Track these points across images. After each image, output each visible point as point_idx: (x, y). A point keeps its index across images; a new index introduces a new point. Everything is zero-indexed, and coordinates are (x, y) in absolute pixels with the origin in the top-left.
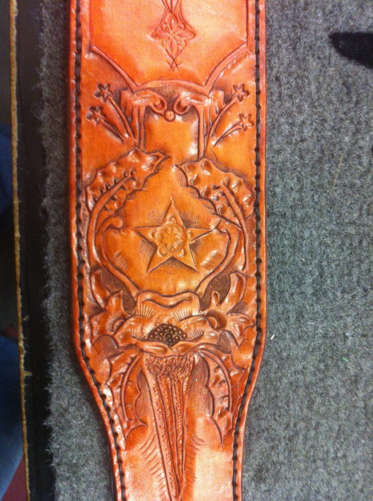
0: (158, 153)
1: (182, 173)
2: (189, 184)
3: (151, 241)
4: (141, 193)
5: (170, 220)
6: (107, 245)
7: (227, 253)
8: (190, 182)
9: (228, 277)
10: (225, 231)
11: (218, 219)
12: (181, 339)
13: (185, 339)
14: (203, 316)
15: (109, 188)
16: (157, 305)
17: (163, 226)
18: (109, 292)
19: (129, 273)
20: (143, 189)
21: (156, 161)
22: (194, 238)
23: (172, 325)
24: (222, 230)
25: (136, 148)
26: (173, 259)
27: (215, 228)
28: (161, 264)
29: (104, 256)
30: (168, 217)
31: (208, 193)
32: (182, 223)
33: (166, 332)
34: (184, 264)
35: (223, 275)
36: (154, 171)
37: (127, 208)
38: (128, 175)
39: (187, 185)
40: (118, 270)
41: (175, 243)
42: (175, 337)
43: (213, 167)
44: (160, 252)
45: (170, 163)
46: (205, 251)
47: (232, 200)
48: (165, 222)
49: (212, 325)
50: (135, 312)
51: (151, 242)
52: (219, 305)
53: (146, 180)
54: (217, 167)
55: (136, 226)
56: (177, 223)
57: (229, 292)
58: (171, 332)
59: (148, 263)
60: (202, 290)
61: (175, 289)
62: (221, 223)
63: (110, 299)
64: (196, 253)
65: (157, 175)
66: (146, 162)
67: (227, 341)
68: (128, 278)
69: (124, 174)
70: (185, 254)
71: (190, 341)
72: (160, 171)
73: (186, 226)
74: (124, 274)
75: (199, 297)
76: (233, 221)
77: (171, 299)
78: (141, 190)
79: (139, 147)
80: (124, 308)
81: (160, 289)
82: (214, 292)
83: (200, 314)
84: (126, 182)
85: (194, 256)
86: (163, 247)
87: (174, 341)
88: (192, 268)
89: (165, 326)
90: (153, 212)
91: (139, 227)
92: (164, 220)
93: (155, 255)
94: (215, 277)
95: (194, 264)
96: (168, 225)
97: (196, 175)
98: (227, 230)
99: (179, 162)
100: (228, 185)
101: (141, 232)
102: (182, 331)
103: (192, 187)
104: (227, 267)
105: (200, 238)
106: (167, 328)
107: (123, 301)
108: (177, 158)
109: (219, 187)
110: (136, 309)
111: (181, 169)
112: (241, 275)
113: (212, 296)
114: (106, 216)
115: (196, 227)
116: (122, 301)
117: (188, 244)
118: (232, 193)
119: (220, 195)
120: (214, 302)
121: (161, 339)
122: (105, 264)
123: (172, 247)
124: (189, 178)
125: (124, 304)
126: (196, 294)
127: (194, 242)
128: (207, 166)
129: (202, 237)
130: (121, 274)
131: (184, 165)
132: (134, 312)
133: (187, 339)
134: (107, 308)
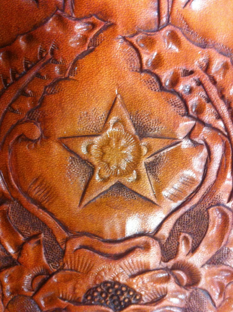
0: (94, 19)
1: (133, 49)
2: (145, 67)
3: (86, 158)
4: (69, 84)
5: (115, 125)
6: (17, 166)
7: (205, 176)
8: (146, 65)
9: (206, 213)
10: (202, 142)
11: (191, 123)
12: (133, 301)
13: (138, 302)
14: (166, 269)
15: (17, 76)
16: (96, 255)
17: (104, 135)
18: (23, 235)
19: (52, 209)
20: (71, 77)
21: (90, 31)
22: (153, 153)
23: (119, 283)
24: (196, 140)
25: (59, 11)
26: (120, 186)
27: (185, 138)
28: (101, 194)
29: (14, 183)
30: (112, 121)
31: (175, 81)
32: (133, 130)
33: (110, 293)
34: (136, 193)
35: (197, 209)
36: (89, 47)
37: (46, 108)
38: (47, 54)
39: (141, 70)
40: (36, 204)
41: (123, 161)
42: (125, 299)
43: (183, 38)
44: (99, 175)
45: (114, 34)
46: (170, 173)
47: (214, 92)
48: (107, 128)
49: (179, 281)
50: (64, 265)
51: (85, 160)
52: (191, 254)
53: (75, 63)
54: (188, 39)
55: (60, 136)
56: (126, 130)
57: (207, 234)
58: (119, 293)
59: (81, 192)
60: (165, 232)
61: (123, 231)
62: (196, 128)
63: (24, 247)
64: (155, 176)
65: (92, 55)
66: (75, 33)
67: (200, 302)
68: (52, 214)
69: (41, 54)
70: (139, 178)
71: (146, 304)
72: (97, 48)
73: (139, 134)
74: (44, 209)
75: (160, 243)
76: (216, 125)
77: (117, 245)
78: (67, 78)
79: (63, 11)
80: (47, 259)
81: (101, 231)
82: (183, 235)
83: (161, 266)
84: (43, 66)
85: (152, 181)
86: (105, 168)
87: (122, 304)
88: (150, 200)
89: (109, 285)
90: (87, 113)
91: (65, 138)
92: (105, 127)
93: (92, 181)
94: (185, 213)
95: (152, 194)
96: (111, 133)
97: (155, 54)
98: (204, 140)
99: (128, 32)
100: (207, 69)
101: (70, 145)
102: (134, 291)
103: (148, 72)
104: (204, 197)
105: (162, 153)
106: (112, 287)
107: (45, 249)
108: (125, 25)
109: (192, 72)
110: (65, 260)
111: (131, 44)
112: (226, 210)
113: (180, 241)
114: (14, 122)
115: (155, 137)
116: (43, 249)
117: (143, 164)
118: (214, 81)
119: (194, 84)
120: (183, 249)
121: (103, 301)
122: (15, 195)
123: (118, 167)
124: (145, 58)
125: (46, 253)
126: (156, 239)
127: (151, 159)
128: (174, 38)
129: (165, 151)
130: (41, 210)
131: (136, 37)
132: (61, 264)
133: (142, 302)
134: (21, 259)
